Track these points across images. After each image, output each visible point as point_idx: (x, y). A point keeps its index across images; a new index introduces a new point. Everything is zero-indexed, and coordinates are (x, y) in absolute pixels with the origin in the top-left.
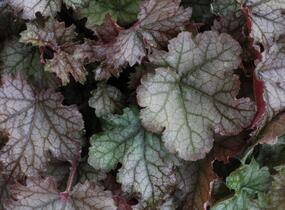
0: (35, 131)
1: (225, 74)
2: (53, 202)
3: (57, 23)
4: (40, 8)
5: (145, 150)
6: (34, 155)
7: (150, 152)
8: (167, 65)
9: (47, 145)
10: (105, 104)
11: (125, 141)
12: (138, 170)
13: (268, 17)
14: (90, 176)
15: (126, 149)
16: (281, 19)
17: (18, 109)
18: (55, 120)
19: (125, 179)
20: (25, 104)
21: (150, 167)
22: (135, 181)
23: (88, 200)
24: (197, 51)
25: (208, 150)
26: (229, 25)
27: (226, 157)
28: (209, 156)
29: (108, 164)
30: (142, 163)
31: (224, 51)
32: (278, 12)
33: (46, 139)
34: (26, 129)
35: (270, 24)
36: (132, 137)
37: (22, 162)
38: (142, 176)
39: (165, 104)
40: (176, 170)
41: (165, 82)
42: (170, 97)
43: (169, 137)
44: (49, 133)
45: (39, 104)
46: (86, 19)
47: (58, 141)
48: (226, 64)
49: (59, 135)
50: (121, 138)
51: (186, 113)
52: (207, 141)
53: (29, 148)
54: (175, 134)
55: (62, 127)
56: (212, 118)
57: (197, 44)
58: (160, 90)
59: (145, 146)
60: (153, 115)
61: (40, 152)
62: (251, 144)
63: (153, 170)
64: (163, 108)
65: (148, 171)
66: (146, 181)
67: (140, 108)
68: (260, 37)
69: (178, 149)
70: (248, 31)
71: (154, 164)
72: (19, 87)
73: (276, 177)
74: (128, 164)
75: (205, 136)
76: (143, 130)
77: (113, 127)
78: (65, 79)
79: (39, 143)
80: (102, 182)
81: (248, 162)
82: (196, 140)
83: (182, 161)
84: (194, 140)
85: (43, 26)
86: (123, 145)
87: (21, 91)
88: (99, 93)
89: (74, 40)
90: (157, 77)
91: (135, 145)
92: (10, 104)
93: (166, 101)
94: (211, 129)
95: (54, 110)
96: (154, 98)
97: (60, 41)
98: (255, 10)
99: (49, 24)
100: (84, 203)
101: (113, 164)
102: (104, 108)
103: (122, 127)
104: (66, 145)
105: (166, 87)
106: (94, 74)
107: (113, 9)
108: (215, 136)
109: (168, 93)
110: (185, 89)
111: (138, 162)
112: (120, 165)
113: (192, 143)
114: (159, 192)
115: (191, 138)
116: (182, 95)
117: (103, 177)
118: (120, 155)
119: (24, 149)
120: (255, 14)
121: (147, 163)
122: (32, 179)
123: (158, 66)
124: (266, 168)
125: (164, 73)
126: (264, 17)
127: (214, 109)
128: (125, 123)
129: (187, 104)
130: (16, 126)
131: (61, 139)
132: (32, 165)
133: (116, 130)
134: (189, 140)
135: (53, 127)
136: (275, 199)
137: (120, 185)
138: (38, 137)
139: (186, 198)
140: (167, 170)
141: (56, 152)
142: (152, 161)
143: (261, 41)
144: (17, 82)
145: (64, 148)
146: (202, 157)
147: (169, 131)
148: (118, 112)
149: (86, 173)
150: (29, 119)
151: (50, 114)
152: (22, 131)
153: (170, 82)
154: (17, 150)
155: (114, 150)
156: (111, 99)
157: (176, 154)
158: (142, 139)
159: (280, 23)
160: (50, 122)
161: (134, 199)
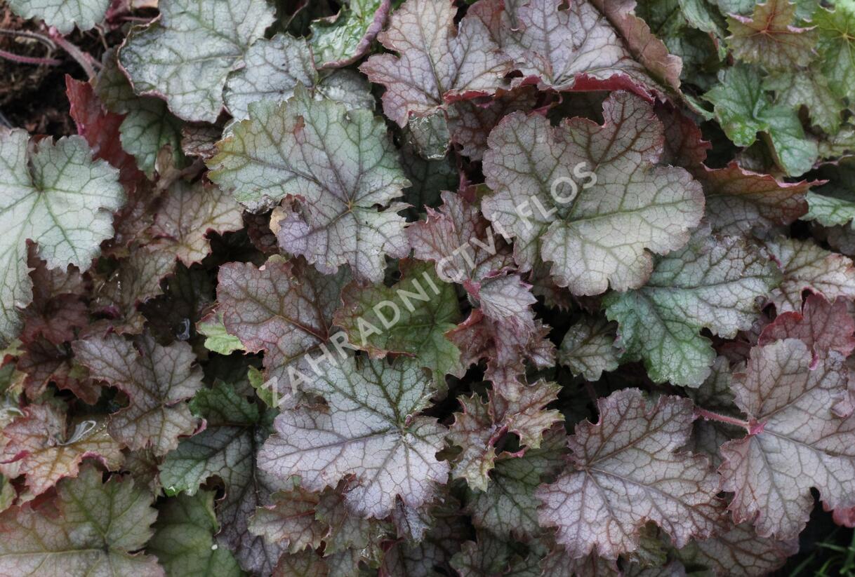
0: (639, 475)
1: (557, 141)
2: (765, 452)
3: (456, 425)
4: (430, 452)
5: (681, 287)
6: (680, 479)
7: (684, 279)
8: (537, 242)
9: (664, 456)
10: (596, 354)
11: (664, 321)
12: (715, 300)
13: (459, 60)
14: (720, 386)
15: (677, 320)
16: (463, 39)
17: (598, 502)
18: (621, 438)
19: (729, 324)
20: (591, 490)
21: (711, 279)
22: (734, 307)
23: (765, 389)
24: (516, 187)
25: (687, 176)
26: (471, 129)
27: (701, 144)
28: (697, 175)
29: (702, 352)
30: (704, 293)
31: (518, 142)
32: (453, 42)
33: (653, 457)
34: (634, 491)
35: (471, 57)
36: (656, 308)
37: (692, 501)
38: (727, 294)
39: (603, 247)
40: (717, 234)
41: (565, 245)
42: (590, 237)
43: (662, 242)
44: (643, 450)
45: (592, 465)
46: (449, 377)
47: (658, 436)
48: (541, 139)
49: (648, 433)
50: (658, 329)
51: (621, 211)
52: (672, 177)
53: (667, 487)
54: (656, 233)
55: (634, 428)
56: (632, 167)
57: (504, 186)
58: (579, 255)
59: (673, 286)
60: (622, 268)
61: (675, 469)
62: (679, 101)
63: (717, 274)
64: (609, 251)
65: (717, 284)
66: (736, 288)
67: (610, 290)
68: (494, 76)
69: (684, 229)
70: (483, 98)
71: (706, 273)
72: (561, 497)
73: (737, 56)
74: (704, 317)
75: (663, 181)
76: (646, 289)
77: (637, 341)
78: (553, 417)
79: (660, 470)
80: (732, 365)
81: (709, 107)
82: (668, 196)
83: (703, 222)
84: (669, 200)
85: (460, 449)
86: (670, 325)
87: (568, 495)
88: (575, 363)
89: (485, 399)
90: (557, 258)
91: (670, 303)
92: (591, 515)
93: (597, 245)
94: (651, 170)
95: (605, 440)
96: (592, 265)
97: (484, 424)
98: (446, 82)
99: (458, 440)
100: (769, 396)
101: (702, 344)
102: (602, 355)
103: (638, 325)
104: (665, 422)
105: (575, 244)
106: (545, 369)
107: (431, 329)
108: (663, 163)
109: (584, 242)
110: (578, 212)
111: (701, 300)
112: (706, 332)
113: (674, 204)
114: (755, 265)
115: (664, 205)
116: (589, 218)
117: (723, 363)
118: (687, 330)
119: (668, 496)
120: (454, 82)
121: (704, 284)
122: (724, 481)
123: (538, 255)
124: (721, 73)
125: (551, 246)
126: (459, 68)
127: (616, 163)
128: (631, 320)
129: (605, 209)
130: (628, 508)
131: (656, 430)
132: (697, 483)
133: (643, 335)
134: (669, 209)
135: (633, 444)
136: (774, 61)
137: (740, 333)
138: (648, 470)
139: (767, 218)
140: (718, 250)
141: (678, 440)
142: (700, 274)
143: (501, 75)
144: (554, 500)
145: (671, 426)
146: (698, 186)
147: (651, 241)
148: (611, 330)
149: (715, 393)
150: (618, 486)
151: (610, 447)
152: (638, 498)
153: (566, 236)
154: (671, 508)
155: (678, 341)
156: (586, 342)
157: (692, 232)
158: (662, 292)
159: (469, 39)
160: (623, 449)
161: (766, 310)
